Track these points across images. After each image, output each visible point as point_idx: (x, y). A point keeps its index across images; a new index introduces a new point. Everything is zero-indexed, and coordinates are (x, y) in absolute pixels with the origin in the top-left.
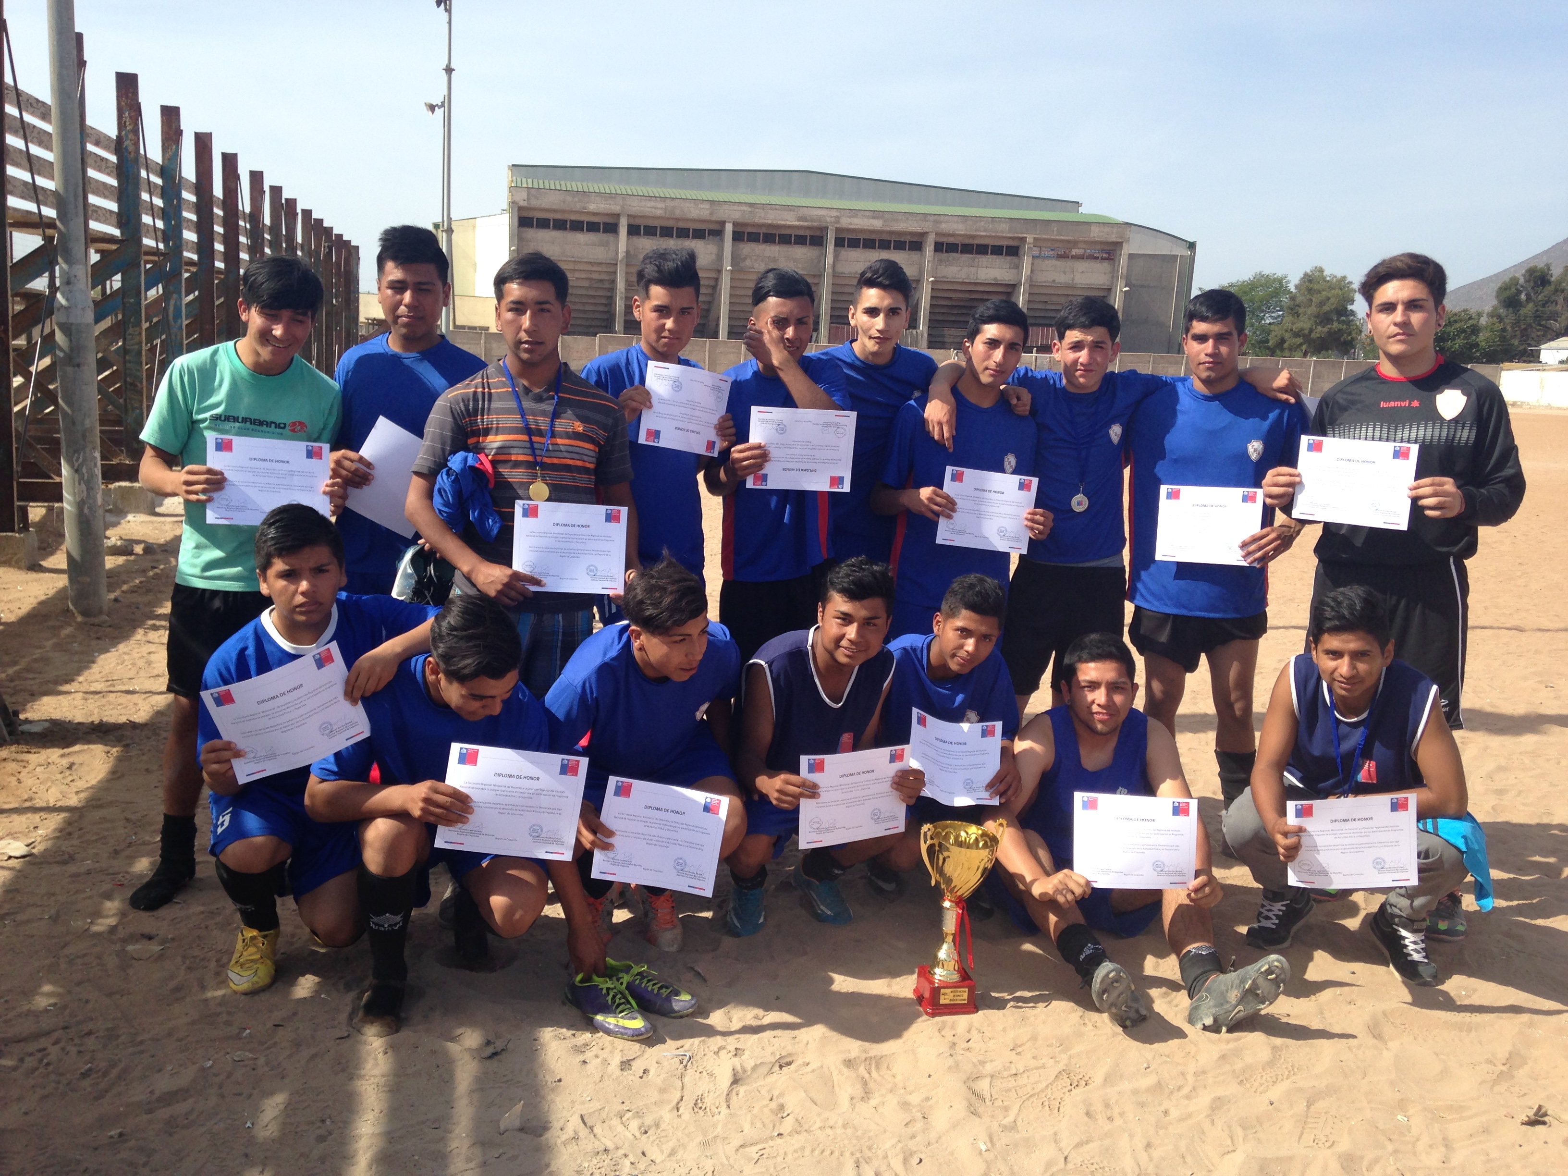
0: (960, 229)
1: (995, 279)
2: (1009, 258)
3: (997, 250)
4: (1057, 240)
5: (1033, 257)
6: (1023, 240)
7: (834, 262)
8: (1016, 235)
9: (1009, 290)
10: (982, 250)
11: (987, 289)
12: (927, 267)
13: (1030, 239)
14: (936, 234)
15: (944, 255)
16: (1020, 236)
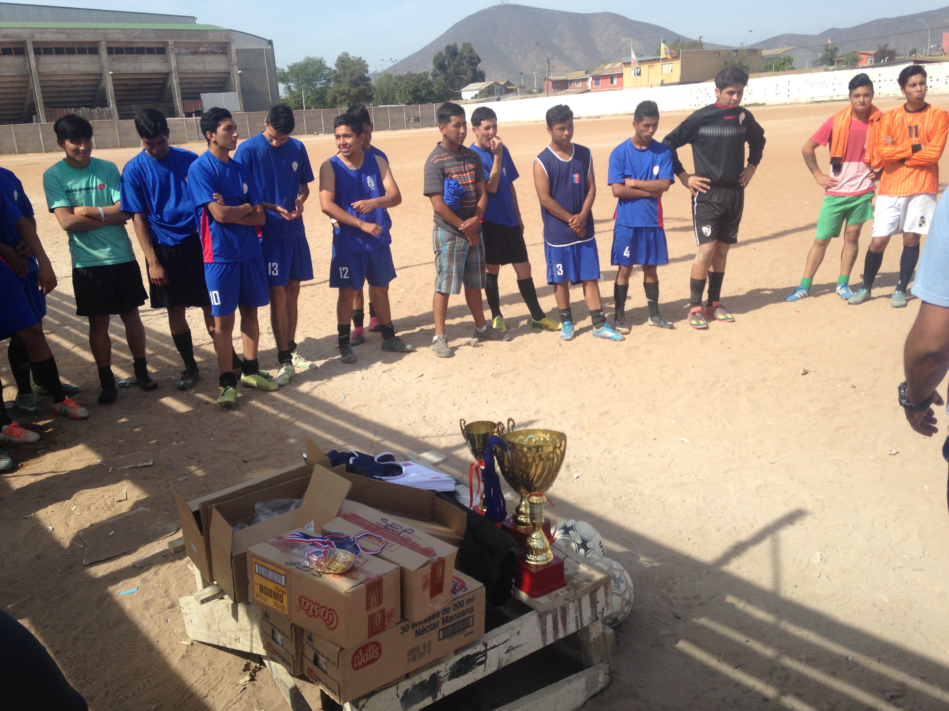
0: (122, 38)
1: (154, 70)
2: (160, 56)
3: (150, 51)
4: (188, 43)
5: (176, 54)
6: (166, 43)
7: (37, 65)
8: (161, 40)
9: (165, 77)
10: (140, 51)
11: (150, 77)
12: (106, 64)
13: (171, 42)
14: (106, 42)
15: (115, 56)
16: (164, 40)
